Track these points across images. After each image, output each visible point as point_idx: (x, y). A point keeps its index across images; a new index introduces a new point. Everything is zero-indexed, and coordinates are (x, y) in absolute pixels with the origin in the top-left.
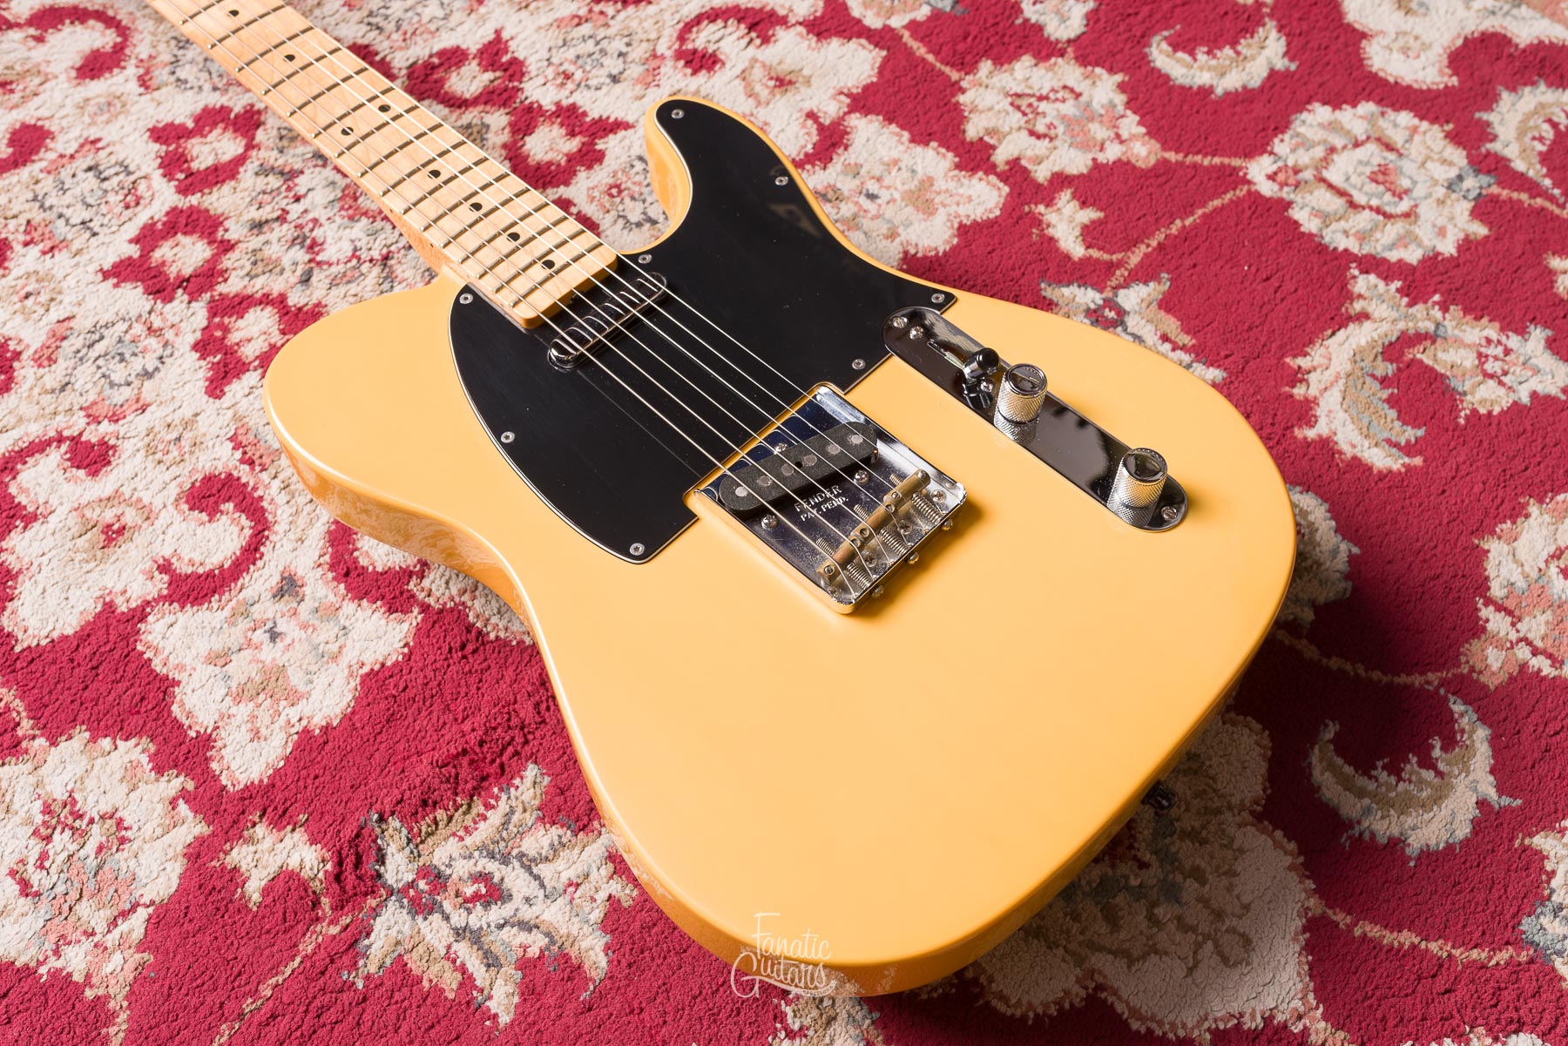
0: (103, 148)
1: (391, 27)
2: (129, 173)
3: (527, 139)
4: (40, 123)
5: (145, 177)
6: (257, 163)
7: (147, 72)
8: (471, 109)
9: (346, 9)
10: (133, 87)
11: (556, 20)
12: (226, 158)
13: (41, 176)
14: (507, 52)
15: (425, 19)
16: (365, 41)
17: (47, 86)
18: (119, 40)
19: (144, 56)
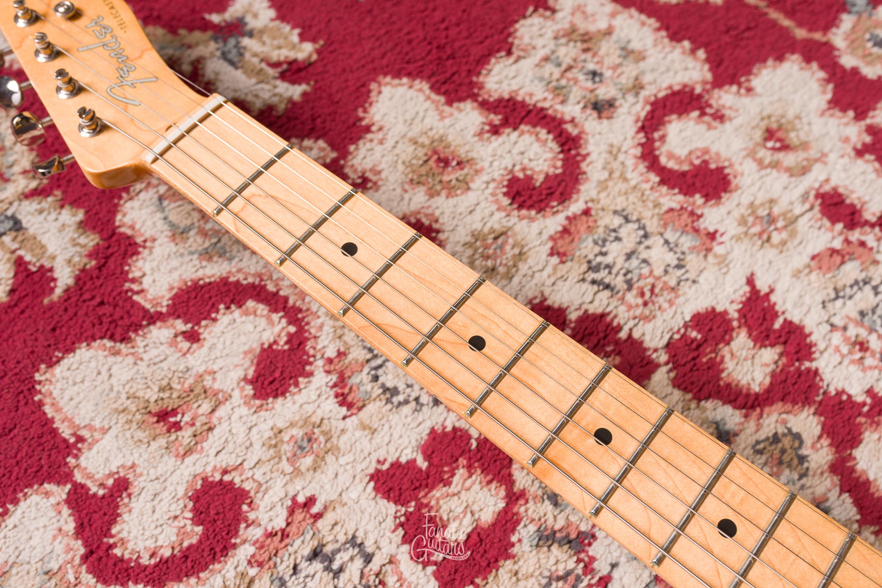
0: (318, 516)
1: (619, 282)
2: (368, 558)
3: (857, 453)
4: (227, 478)
5: (391, 562)
6: (532, 528)
7: (342, 381)
8: (767, 410)
9: (555, 260)
10: (330, 407)
11: (813, 258)
12: (487, 517)
13: (252, 572)
14: (776, 315)
15: (658, 272)
16: (596, 308)
17: (221, 412)
18: (292, 329)
19: (331, 353)
